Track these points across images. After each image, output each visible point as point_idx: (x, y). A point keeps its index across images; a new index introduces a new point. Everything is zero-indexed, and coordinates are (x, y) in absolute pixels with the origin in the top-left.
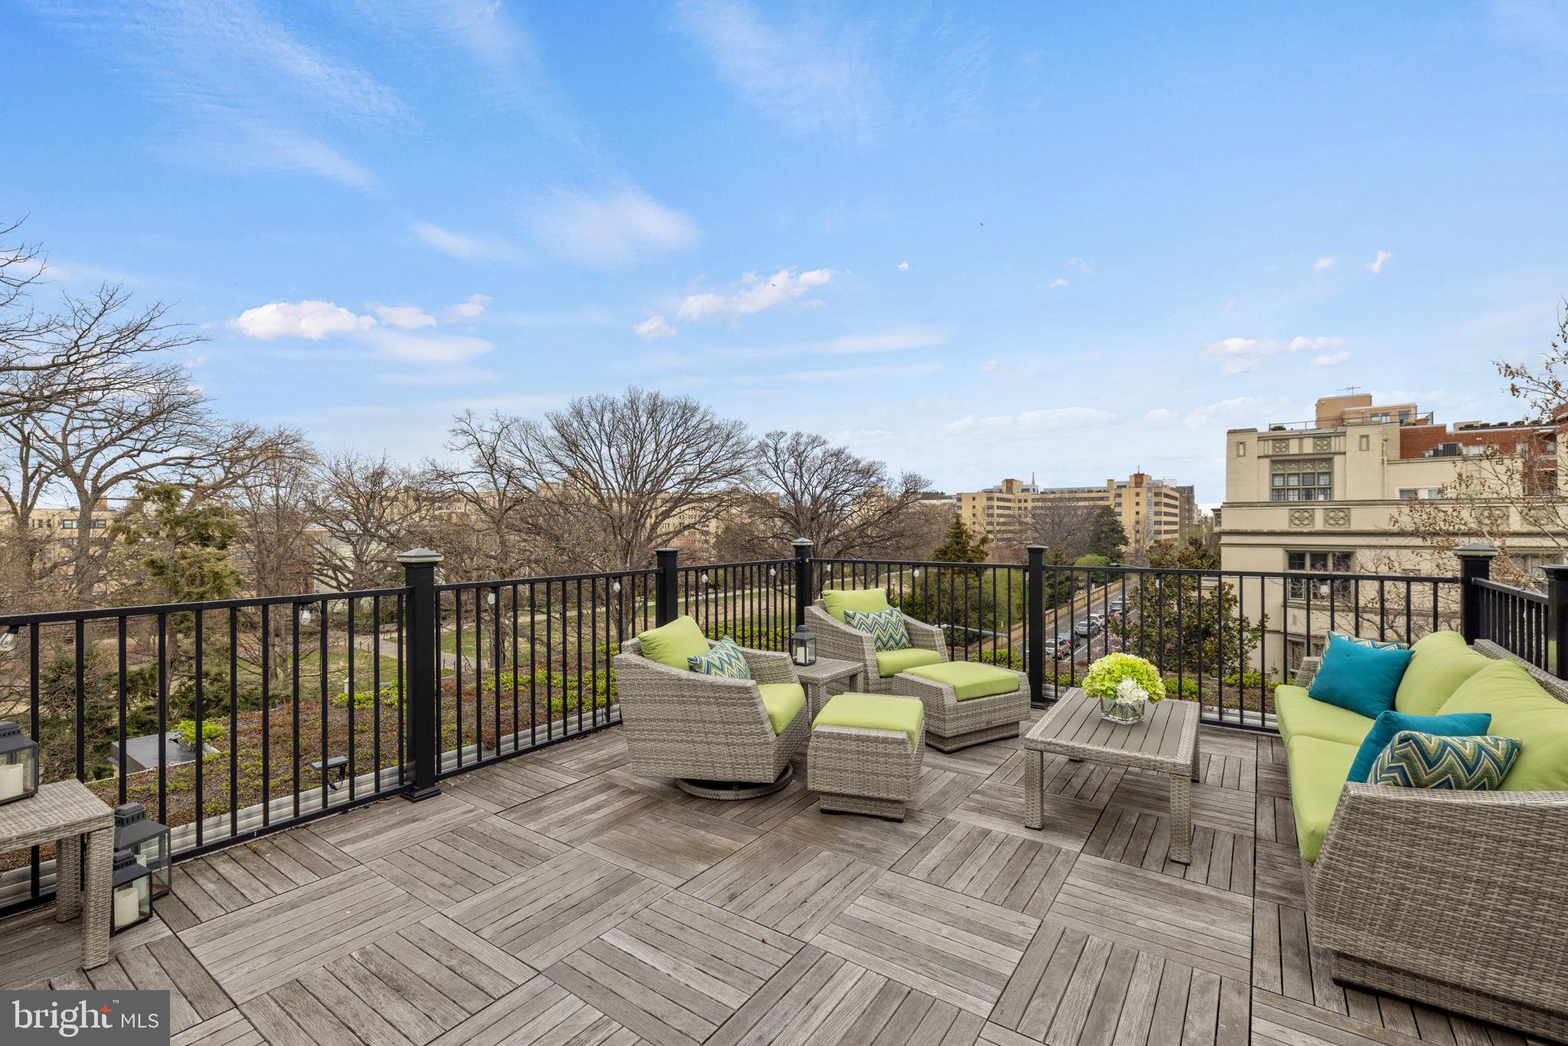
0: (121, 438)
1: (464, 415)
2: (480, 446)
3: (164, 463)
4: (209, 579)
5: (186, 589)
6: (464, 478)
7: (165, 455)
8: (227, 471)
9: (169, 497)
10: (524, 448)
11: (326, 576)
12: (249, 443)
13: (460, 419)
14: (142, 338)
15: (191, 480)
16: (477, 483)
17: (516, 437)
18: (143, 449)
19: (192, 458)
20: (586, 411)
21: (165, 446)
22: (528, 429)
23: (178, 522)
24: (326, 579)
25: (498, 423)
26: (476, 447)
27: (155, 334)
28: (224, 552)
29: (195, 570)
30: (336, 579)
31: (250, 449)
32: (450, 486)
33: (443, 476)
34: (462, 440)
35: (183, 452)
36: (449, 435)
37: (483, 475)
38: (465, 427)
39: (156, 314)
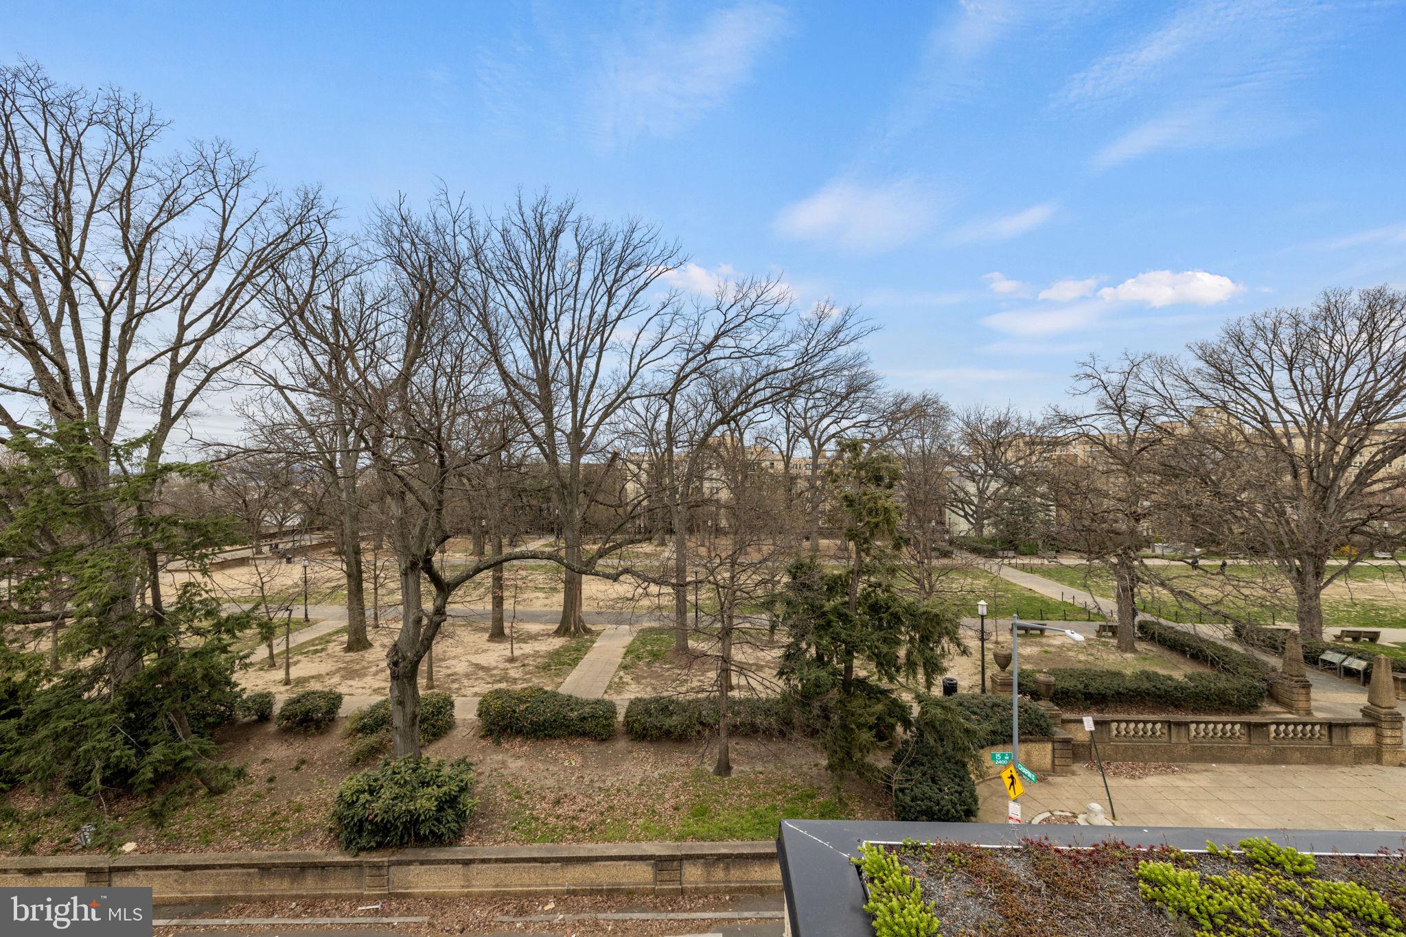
0: (831, 412)
1: (1088, 360)
2: (1105, 388)
3: (854, 426)
4: (881, 512)
5: (867, 519)
6: (1089, 421)
7: (855, 420)
8: (890, 428)
9: (855, 449)
10: (1158, 385)
11: (956, 507)
12: (903, 407)
13: (1084, 364)
14: (841, 336)
15: (868, 436)
16: (1104, 425)
17: (1147, 374)
18: (842, 418)
19: (869, 421)
20: (1249, 332)
21: (854, 414)
22: (1161, 365)
23: (861, 467)
24: (956, 510)
25: (1128, 362)
26: (1101, 389)
27: (847, 332)
28: (891, 491)
29: (871, 504)
30: (963, 510)
31: (904, 412)
32: (1075, 430)
33: (1065, 420)
34: (1086, 384)
35: (863, 417)
36: (1072, 381)
37: (1107, 417)
38: (1089, 371)
39: (847, 317)
